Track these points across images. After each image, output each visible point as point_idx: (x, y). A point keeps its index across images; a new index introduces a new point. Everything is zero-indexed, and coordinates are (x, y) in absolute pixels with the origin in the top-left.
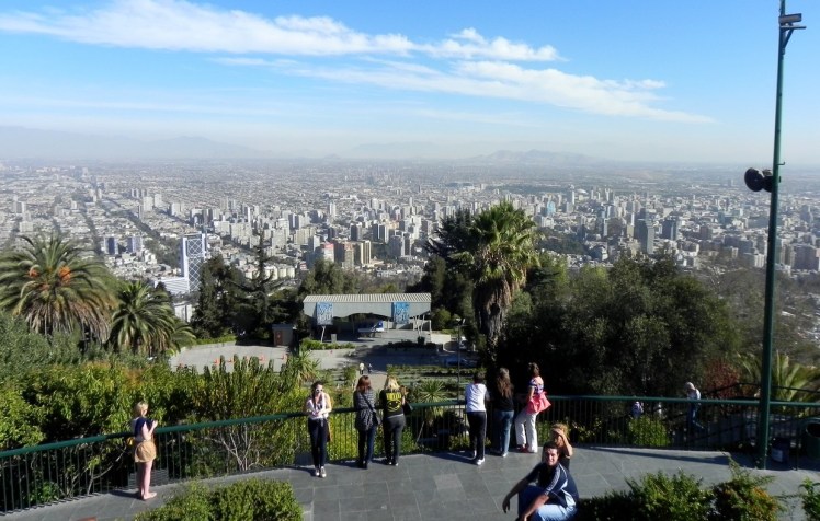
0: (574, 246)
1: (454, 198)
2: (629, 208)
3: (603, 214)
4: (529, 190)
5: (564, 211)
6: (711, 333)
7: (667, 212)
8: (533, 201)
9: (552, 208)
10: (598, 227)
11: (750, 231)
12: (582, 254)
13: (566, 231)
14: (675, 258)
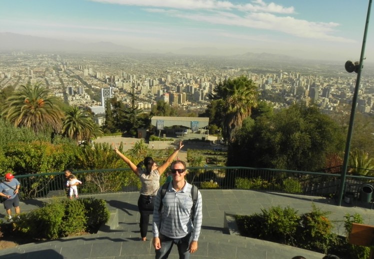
0: (280, 99)
1: (225, 75)
2: (307, 82)
3: (295, 84)
4: (261, 72)
5: (276, 82)
6: (331, 142)
7: (325, 84)
8: (262, 77)
9: (271, 81)
10: (292, 91)
11: (365, 95)
12: (283, 103)
13: (276, 92)
14: (327, 106)
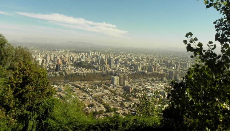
0: (91, 67)
1: (54, 54)
2: (106, 57)
3: (99, 58)
4: (78, 52)
5: (88, 57)
7: (116, 58)
8: (79, 55)
9: (84, 57)
10: (97, 61)
12: (93, 69)
13: (88, 63)
14: (119, 69)
